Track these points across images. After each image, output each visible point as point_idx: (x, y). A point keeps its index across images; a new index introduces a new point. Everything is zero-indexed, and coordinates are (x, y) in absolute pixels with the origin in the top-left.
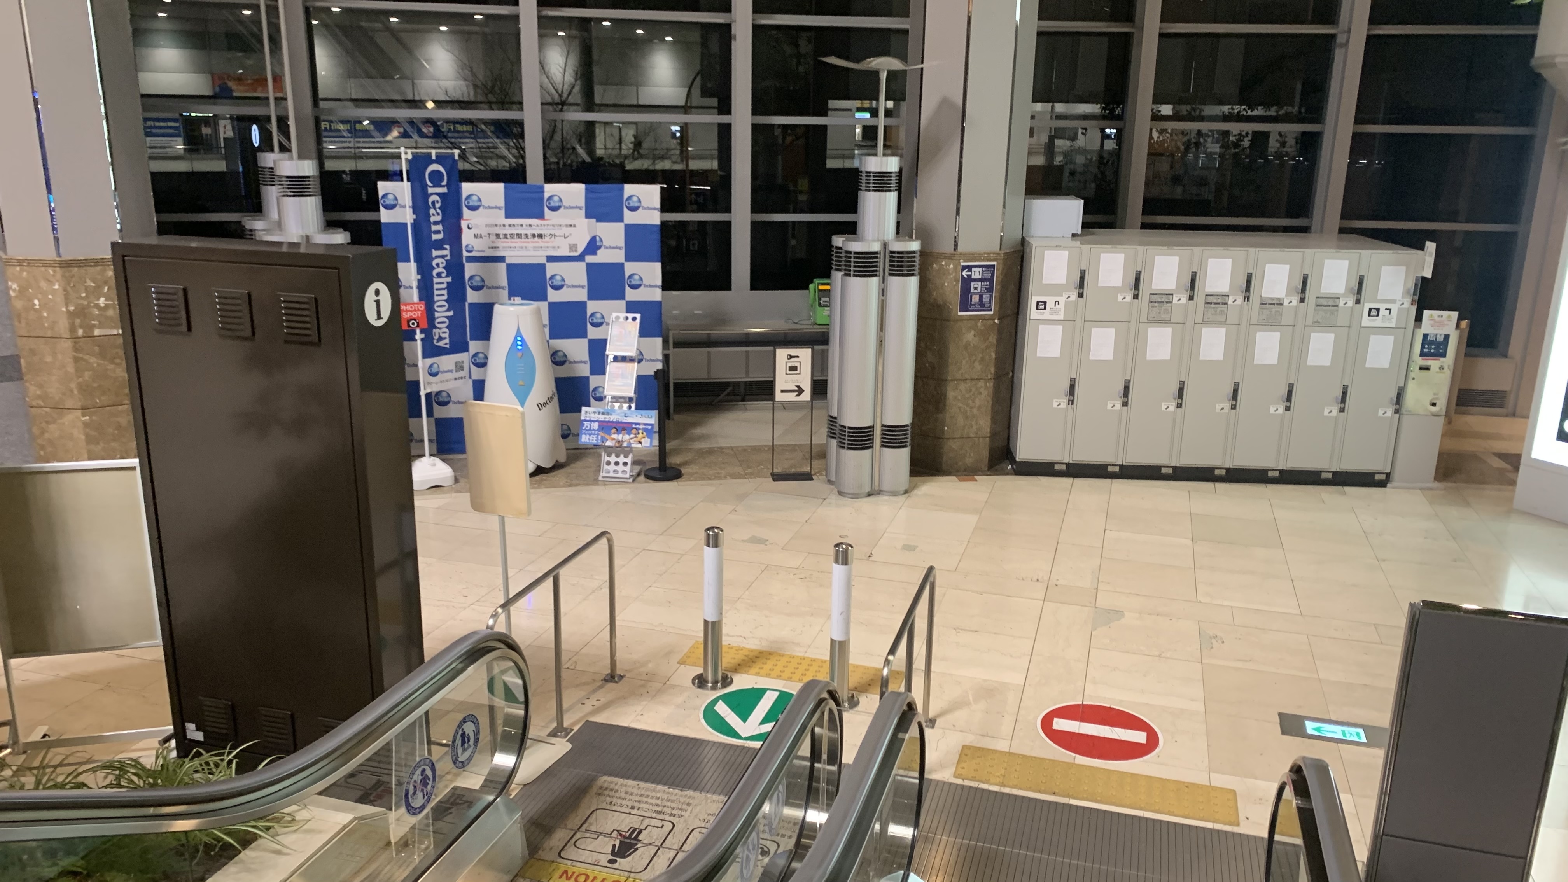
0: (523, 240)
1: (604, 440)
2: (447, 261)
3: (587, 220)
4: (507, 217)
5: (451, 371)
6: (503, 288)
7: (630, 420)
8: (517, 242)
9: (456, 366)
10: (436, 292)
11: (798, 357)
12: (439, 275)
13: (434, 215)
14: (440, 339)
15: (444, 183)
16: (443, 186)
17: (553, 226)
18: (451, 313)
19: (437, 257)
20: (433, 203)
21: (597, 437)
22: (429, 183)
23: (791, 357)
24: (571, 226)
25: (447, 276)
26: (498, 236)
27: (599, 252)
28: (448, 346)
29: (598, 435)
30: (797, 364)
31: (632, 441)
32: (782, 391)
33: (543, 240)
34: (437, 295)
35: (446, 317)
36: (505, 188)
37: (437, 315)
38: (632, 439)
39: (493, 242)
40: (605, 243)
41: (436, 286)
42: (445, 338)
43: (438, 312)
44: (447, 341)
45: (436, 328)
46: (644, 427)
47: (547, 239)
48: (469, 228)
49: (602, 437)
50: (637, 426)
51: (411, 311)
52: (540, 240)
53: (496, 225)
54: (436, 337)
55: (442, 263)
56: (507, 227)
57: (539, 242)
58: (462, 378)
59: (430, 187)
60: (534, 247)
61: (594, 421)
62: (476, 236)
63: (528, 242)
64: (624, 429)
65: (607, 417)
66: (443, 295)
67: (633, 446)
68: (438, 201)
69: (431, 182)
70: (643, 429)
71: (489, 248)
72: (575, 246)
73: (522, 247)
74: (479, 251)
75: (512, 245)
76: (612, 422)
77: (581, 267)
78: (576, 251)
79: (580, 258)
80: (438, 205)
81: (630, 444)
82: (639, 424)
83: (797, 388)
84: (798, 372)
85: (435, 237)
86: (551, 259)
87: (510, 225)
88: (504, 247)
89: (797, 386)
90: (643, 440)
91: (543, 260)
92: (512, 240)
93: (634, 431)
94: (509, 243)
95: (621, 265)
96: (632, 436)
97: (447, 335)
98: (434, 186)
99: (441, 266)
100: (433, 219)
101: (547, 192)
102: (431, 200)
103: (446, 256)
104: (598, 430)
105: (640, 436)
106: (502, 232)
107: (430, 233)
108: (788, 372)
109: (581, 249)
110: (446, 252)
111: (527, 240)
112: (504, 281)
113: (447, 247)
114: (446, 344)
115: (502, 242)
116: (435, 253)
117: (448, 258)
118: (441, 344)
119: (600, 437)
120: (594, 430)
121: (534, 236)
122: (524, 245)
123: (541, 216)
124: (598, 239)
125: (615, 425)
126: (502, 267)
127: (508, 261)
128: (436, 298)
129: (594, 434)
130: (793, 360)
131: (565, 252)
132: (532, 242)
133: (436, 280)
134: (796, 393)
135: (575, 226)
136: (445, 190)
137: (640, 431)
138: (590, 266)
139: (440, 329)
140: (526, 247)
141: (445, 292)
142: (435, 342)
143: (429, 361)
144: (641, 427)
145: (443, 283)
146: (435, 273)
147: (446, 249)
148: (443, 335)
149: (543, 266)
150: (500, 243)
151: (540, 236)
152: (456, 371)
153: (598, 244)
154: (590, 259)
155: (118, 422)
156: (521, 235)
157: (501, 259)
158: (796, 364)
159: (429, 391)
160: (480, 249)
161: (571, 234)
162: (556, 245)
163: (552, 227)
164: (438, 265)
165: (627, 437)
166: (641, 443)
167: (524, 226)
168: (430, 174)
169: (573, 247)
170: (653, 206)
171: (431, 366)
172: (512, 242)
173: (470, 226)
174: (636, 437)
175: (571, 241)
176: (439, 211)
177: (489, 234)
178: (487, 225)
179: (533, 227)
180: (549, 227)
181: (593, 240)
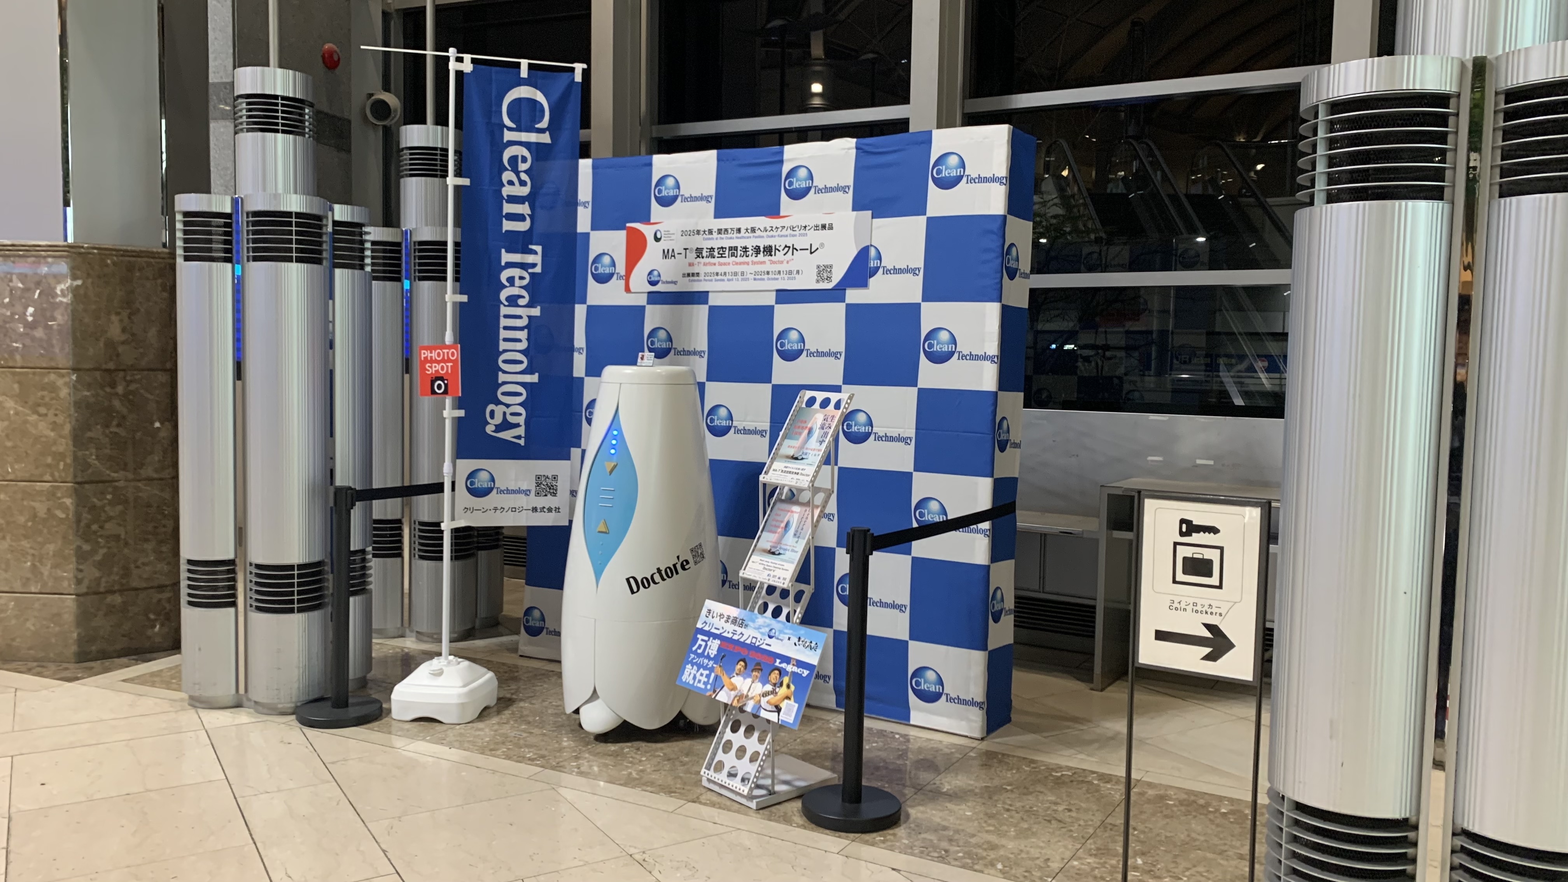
0: (739, 259)
1: (718, 685)
2: (532, 275)
3: (855, 213)
4: (718, 215)
5: (527, 493)
6: (700, 354)
7: (776, 647)
8: (730, 264)
9: (538, 485)
10: (503, 334)
11: (1213, 530)
12: (513, 301)
13: (511, 183)
14: (505, 425)
15: (544, 124)
16: (541, 131)
17: (792, 228)
18: (534, 378)
19: (510, 265)
20: (514, 160)
21: (708, 676)
22: (507, 121)
23: (1189, 528)
24: (824, 227)
25: (530, 305)
26: (699, 251)
27: (872, 281)
28: (522, 442)
29: (712, 670)
30: (1213, 555)
31: (764, 701)
32: (1161, 636)
33: (773, 258)
34: (505, 340)
35: (523, 384)
36: (719, 159)
37: (502, 377)
38: (765, 695)
39: (691, 265)
40: (887, 262)
41: (504, 322)
42: (517, 425)
43: (505, 372)
44: (521, 431)
45: (498, 403)
46: (795, 669)
47: (779, 256)
48: (657, 239)
49: (716, 677)
50: (784, 665)
51: (438, 362)
52: (768, 258)
53: (698, 232)
54: (498, 419)
55: (521, 278)
56: (715, 235)
57: (765, 262)
58: (550, 510)
59: (510, 129)
60: (756, 273)
61: (716, 636)
62: (666, 254)
63: (748, 264)
64: (758, 667)
65: (739, 630)
66: (519, 340)
67: (763, 714)
68: (524, 160)
69: (512, 121)
70: (794, 674)
71: (684, 276)
72: (828, 268)
73: (736, 274)
74: (668, 282)
75: (721, 269)
76: (744, 644)
77: (836, 312)
78: (829, 279)
79: (835, 294)
80: (523, 167)
81: (759, 707)
82: (787, 660)
83: (1207, 634)
84: (1214, 580)
85: (508, 226)
86: (785, 296)
87: (720, 231)
88: (706, 274)
89: (1208, 626)
90: (784, 705)
91: (769, 300)
92: (722, 260)
93: (775, 675)
94: (717, 265)
95: (915, 309)
96: (769, 688)
97: (521, 420)
98: (518, 129)
99: (517, 282)
100: (506, 191)
101: (789, 160)
102: (507, 154)
103: (534, 265)
104: (715, 659)
105: (783, 691)
106: (706, 244)
107: (500, 216)
108: (1180, 577)
109: (838, 275)
110: (537, 259)
111: (745, 259)
112: (701, 342)
113: (538, 248)
114: (519, 437)
115: (705, 264)
116: (506, 257)
117: (538, 269)
118: (507, 435)
119: (713, 675)
120: (708, 657)
121: (757, 250)
122: (739, 269)
123: (774, 211)
124: (873, 252)
125: (744, 653)
126: (701, 313)
127: (714, 300)
128: (503, 346)
129: (705, 668)
130: (1196, 538)
131: (808, 282)
132: (754, 263)
133: (504, 310)
134: (1207, 650)
135: (831, 227)
136: (546, 138)
137: (786, 680)
138: (853, 311)
139: (508, 406)
140: (743, 274)
141: (523, 335)
142: (490, 429)
143: (467, 465)
144: (790, 668)
145: (520, 317)
146: (504, 295)
147: (535, 253)
148: (512, 420)
149: (768, 311)
150: (703, 267)
151: (769, 250)
152: (538, 494)
153: (872, 264)
154: (854, 296)
155: (34, 508)
156: (736, 248)
157: (700, 297)
158: (1208, 554)
159: (461, 523)
160: (669, 280)
161: (822, 245)
162: (795, 269)
163: (789, 232)
164: (511, 280)
165: (758, 688)
166: (778, 710)
167: (743, 231)
168: (510, 105)
169: (824, 271)
170: (989, 175)
171: (472, 475)
172: (721, 264)
173: (659, 236)
174: (774, 692)
175: (820, 258)
176: (524, 176)
177: (686, 249)
178: (684, 233)
179: (758, 233)
180: (784, 232)
181: (863, 255)
